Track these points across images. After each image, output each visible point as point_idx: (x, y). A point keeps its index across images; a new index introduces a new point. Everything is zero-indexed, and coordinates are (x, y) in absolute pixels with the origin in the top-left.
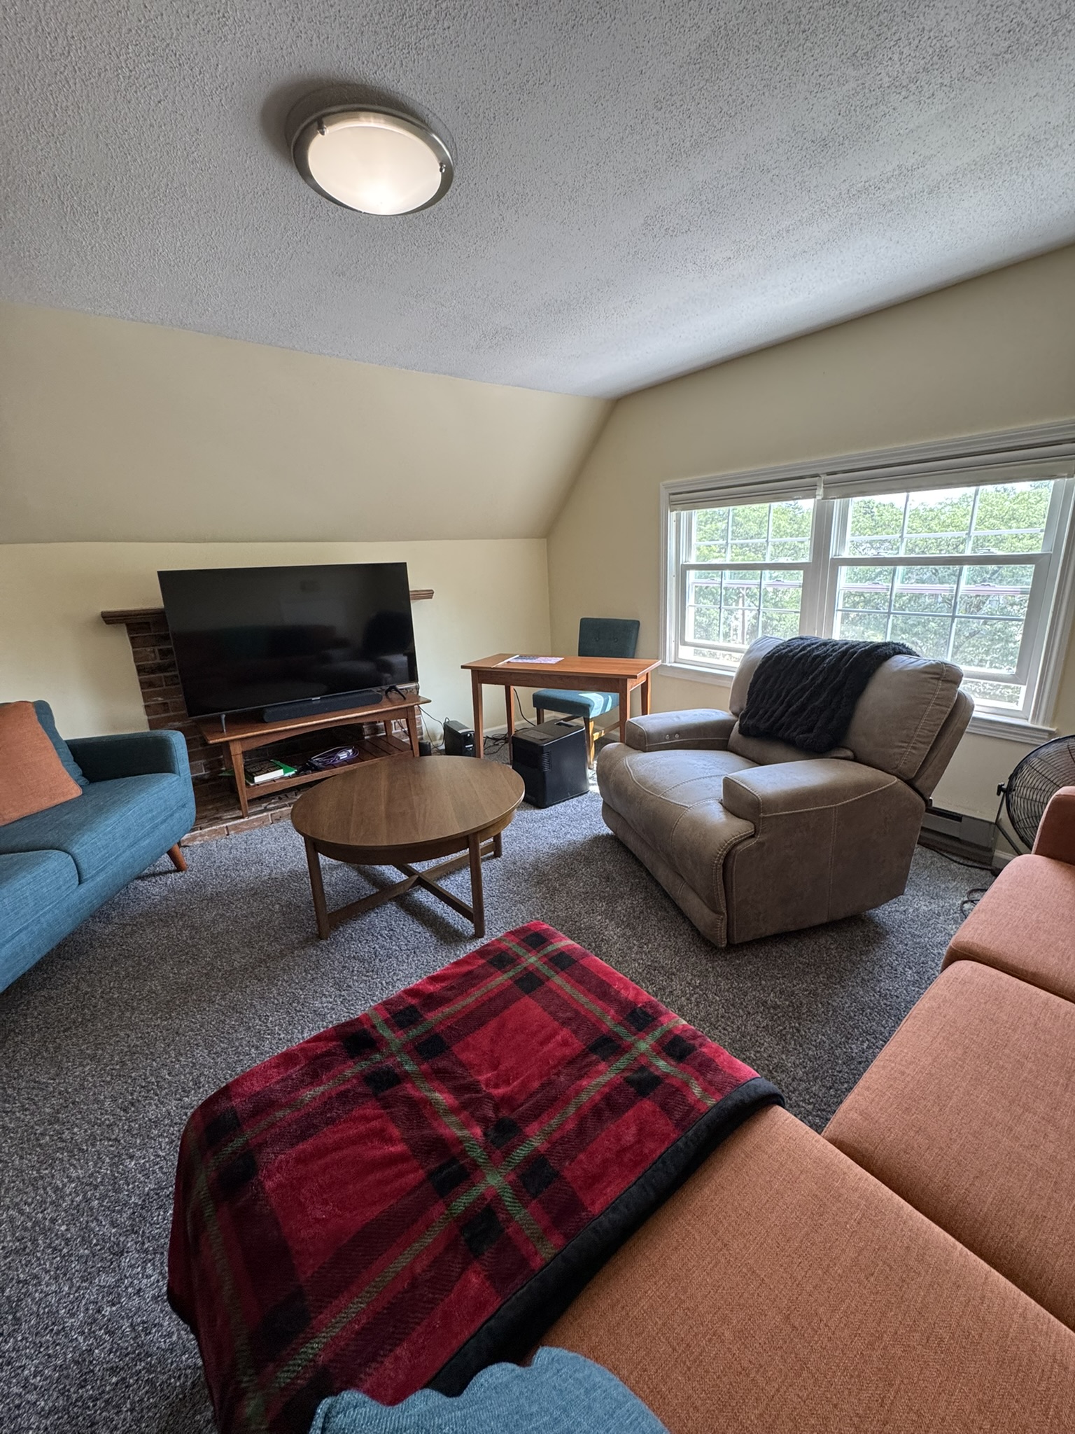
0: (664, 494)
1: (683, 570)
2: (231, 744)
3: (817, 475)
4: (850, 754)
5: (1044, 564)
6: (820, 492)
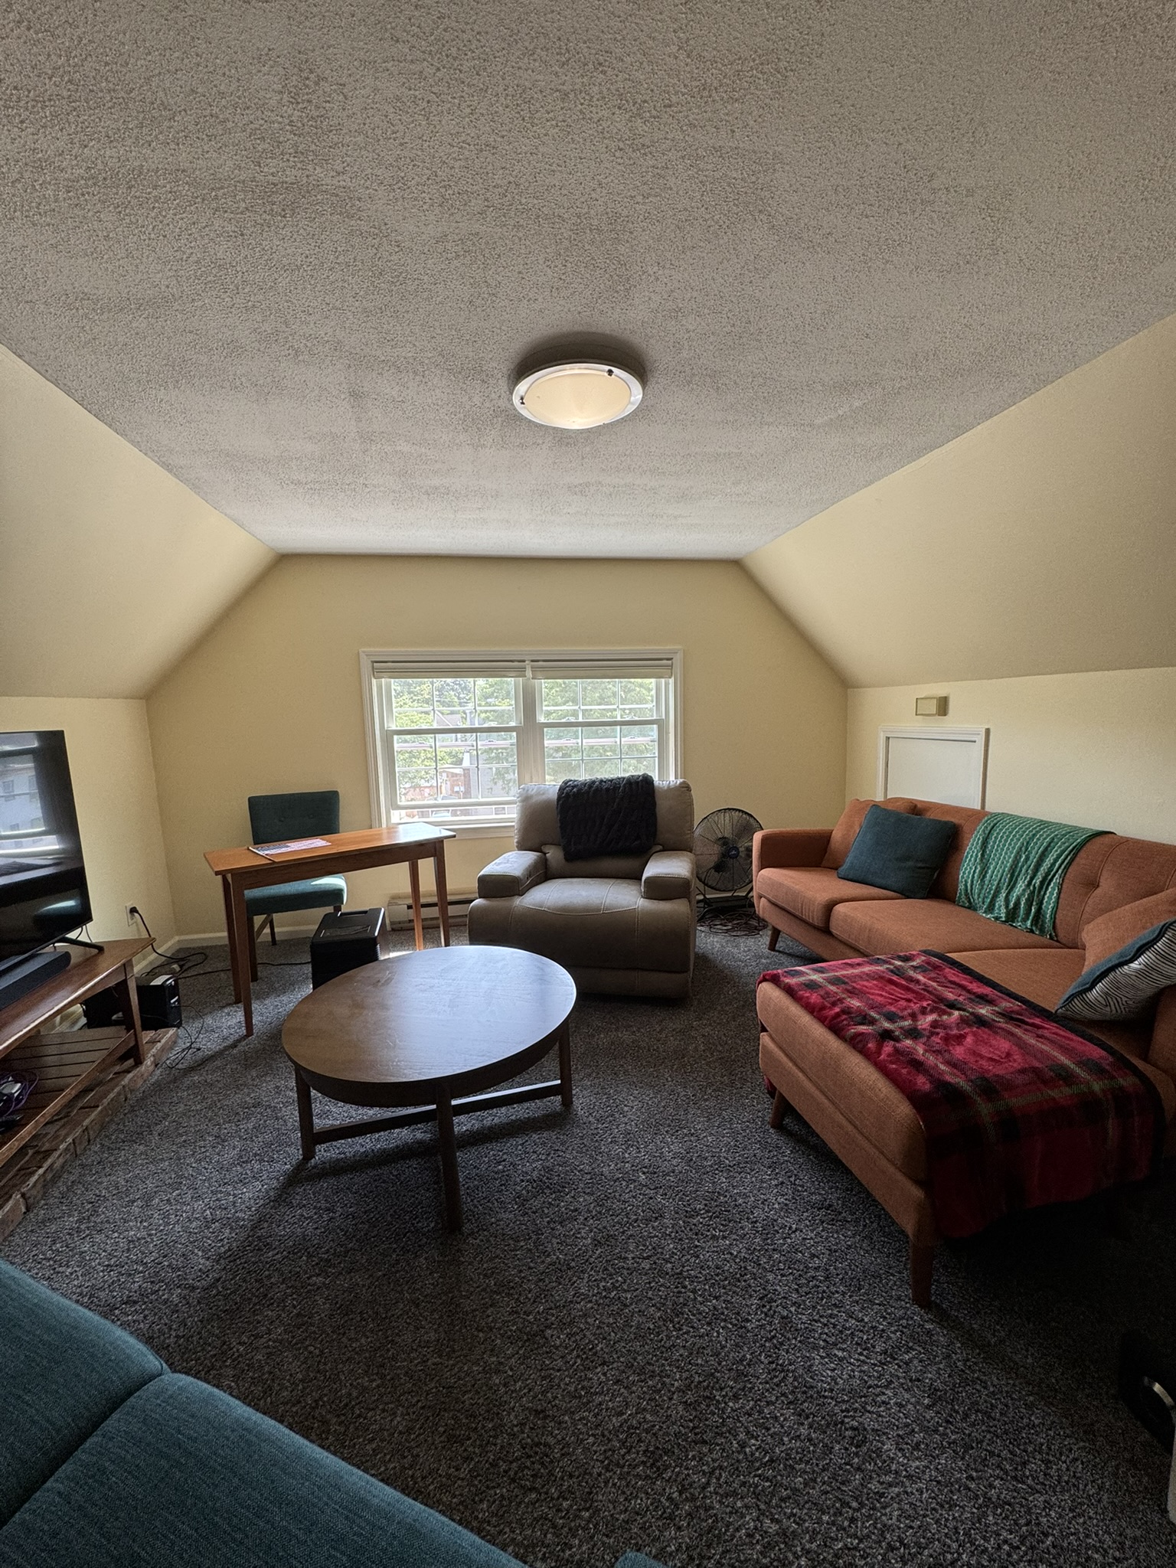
0: (366, 663)
1: (388, 736)
3: (524, 661)
4: (661, 847)
5: (661, 724)
6: (529, 673)
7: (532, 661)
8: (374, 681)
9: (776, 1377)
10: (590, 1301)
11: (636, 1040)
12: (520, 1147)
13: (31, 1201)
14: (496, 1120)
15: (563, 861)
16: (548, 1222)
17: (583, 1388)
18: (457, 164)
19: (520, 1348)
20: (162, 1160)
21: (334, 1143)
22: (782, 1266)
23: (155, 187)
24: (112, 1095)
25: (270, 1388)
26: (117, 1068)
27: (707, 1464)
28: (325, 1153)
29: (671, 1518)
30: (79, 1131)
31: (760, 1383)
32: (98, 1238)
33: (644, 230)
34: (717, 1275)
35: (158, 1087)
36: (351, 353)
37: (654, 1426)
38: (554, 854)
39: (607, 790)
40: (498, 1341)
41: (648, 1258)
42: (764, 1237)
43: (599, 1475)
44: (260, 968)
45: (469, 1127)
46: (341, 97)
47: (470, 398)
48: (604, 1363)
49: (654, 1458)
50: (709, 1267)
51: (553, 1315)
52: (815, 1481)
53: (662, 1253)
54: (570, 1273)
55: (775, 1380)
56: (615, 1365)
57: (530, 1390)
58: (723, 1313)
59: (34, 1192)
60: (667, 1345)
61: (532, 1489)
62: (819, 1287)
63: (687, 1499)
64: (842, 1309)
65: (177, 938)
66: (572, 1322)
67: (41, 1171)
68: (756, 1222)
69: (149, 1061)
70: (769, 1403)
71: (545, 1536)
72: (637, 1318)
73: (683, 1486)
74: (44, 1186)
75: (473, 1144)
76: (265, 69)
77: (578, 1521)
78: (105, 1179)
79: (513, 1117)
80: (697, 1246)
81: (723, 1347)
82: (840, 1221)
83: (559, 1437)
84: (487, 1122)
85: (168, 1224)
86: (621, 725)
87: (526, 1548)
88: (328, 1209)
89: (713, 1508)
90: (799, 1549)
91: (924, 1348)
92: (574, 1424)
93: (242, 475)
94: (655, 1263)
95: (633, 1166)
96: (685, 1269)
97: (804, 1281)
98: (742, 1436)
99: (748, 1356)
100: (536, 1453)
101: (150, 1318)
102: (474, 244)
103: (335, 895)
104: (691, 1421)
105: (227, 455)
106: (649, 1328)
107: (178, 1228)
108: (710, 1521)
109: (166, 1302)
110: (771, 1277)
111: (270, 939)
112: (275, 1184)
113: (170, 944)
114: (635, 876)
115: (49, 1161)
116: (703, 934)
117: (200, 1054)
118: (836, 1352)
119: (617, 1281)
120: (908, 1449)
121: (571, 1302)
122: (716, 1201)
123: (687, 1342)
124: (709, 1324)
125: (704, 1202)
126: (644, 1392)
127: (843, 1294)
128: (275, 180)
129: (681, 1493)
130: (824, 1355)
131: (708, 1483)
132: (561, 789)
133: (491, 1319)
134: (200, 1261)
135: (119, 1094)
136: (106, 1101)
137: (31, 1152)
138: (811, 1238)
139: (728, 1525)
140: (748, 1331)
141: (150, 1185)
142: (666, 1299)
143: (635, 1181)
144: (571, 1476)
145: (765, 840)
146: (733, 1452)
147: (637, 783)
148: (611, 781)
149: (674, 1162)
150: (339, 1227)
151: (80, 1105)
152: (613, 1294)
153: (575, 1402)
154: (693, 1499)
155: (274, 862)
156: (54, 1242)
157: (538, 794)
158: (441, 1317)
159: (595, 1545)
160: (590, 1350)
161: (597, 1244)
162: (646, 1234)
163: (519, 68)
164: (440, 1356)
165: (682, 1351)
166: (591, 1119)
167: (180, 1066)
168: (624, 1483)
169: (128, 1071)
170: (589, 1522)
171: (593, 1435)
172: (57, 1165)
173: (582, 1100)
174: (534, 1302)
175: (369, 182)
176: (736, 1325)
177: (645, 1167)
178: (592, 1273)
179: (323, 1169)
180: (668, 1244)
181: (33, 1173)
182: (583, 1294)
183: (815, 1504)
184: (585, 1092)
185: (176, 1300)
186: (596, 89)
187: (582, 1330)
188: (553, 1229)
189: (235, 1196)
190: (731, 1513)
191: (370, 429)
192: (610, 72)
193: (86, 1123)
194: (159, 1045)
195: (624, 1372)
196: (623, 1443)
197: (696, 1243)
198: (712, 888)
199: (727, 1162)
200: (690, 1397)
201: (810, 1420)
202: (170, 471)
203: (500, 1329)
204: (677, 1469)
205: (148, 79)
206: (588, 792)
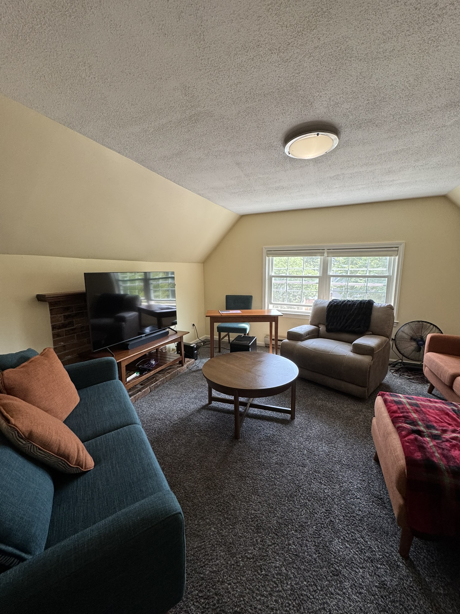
0: (265, 251)
1: (270, 278)
2: (122, 362)
3: (324, 250)
4: (371, 333)
5: (389, 278)
6: (326, 255)
7: (328, 249)
8: (267, 258)
9: (315, 535)
10: (265, 477)
11: (333, 407)
12: (268, 425)
13: (151, 390)
14: (266, 414)
15: (326, 332)
16: (265, 450)
17: (248, 498)
18: (232, 91)
19: (237, 477)
20: (179, 391)
21: (218, 402)
22: (343, 506)
23: (167, 127)
24: (174, 372)
25: (176, 452)
26: (178, 366)
27: (274, 541)
28: (214, 404)
29: (254, 545)
30: (165, 377)
31: (308, 533)
32: (160, 403)
33: (305, 84)
34: (314, 494)
35: (186, 374)
36: (230, 152)
37: (264, 520)
38: (322, 328)
39: (350, 305)
40: (232, 472)
41: (292, 476)
42: (342, 493)
43: (240, 521)
44: (221, 349)
45: (256, 413)
46: (195, 89)
47: (274, 156)
48: (258, 495)
49: (258, 528)
50: (312, 490)
51: (251, 475)
52: (309, 571)
53: (297, 477)
54: (263, 467)
55: (314, 536)
56: (262, 498)
57: (234, 489)
58: (308, 506)
59: (152, 388)
60: (282, 503)
61: (221, 511)
62: (354, 521)
63: (262, 544)
64: (360, 534)
65: (205, 336)
66: (255, 480)
67: (155, 384)
68: (342, 487)
69: (185, 366)
70: (307, 540)
71: (218, 524)
72: (277, 490)
73: (262, 540)
74: (155, 388)
75: (255, 418)
76: (176, 92)
77: (228, 527)
78: (166, 391)
79: (271, 415)
80: (312, 482)
81: (301, 515)
82: (383, 506)
83: (235, 505)
84: (263, 414)
85: (173, 406)
86: (368, 277)
87: (212, 523)
88: (208, 418)
89: (268, 552)
90: (290, 582)
91: (390, 569)
92: (241, 504)
93: (219, 193)
94: (293, 479)
95: (304, 447)
96: (303, 486)
97: (349, 515)
98: (291, 542)
99: (309, 523)
100: (226, 504)
101: (161, 425)
102: (249, 110)
103: (244, 330)
104: (276, 527)
105: (212, 188)
106: (279, 495)
107: (175, 408)
108: (265, 554)
109: (166, 423)
110: (335, 506)
111: (228, 341)
112: (199, 407)
113: (203, 337)
114: (350, 342)
115: (157, 382)
116: (394, 377)
117: (198, 368)
118: (346, 544)
119: (277, 477)
120: (355, 591)
121: (258, 474)
122: (330, 472)
123: (289, 506)
124: (301, 506)
125: (324, 470)
126: (266, 510)
127: (364, 529)
128: (190, 115)
129: (261, 541)
130: (341, 541)
131: (271, 545)
132: (330, 302)
133: (233, 466)
134: (175, 417)
135: (176, 372)
136: (172, 373)
137: (155, 379)
138: (364, 505)
139: (270, 559)
140: (314, 517)
141: (174, 396)
142: (290, 491)
143: (302, 452)
144: (232, 516)
145: (432, 338)
146: (285, 544)
147: (364, 303)
148: (353, 301)
149: (321, 453)
150: (208, 424)
151: (167, 372)
152: (273, 479)
153: (244, 500)
154: (264, 545)
155: (222, 316)
156: (152, 400)
157: (321, 303)
158: (221, 458)
159: (229, 535)
160: (257, 490)
161: (277, 463)
162: (295, 469)
163: (235, 59)
164: (216, 467)
165: (286, 507)
166: (298, 426)
167: (192, 370)
168: (246, 527)
169: (180, 367)
170: (231, 529)
171: (244, 511)
172: (159, 384)
173: (299, 419)
174: (248, 468)
175: (212, 106)
176: (311, 512)
177: (309, 449)
178: (270, 470)
179: (212, 408)
180: (302, 476)
181: (153, 383)
182: (263, 474)
183: (304, 577)
184: (301, 417)
185: (167, 423)
186: (261, 52)
187: (257, 483)
188: (265, 452)
189: (189, 406)
190: (273, 557)
191: (247, 173)
192: (263, 46)
193: (167, 376)
194: (189, 363)
195: (263, 501)
196: (252, 518)
197: (313, 481)
198: (406, 357)
199: (344, 463)
200: (280, 521)
201: (320, 555)
202: (200, 195)
203: (234, 470)
204: (263, 535)
205: (156, 105)
206: (341, 305)
